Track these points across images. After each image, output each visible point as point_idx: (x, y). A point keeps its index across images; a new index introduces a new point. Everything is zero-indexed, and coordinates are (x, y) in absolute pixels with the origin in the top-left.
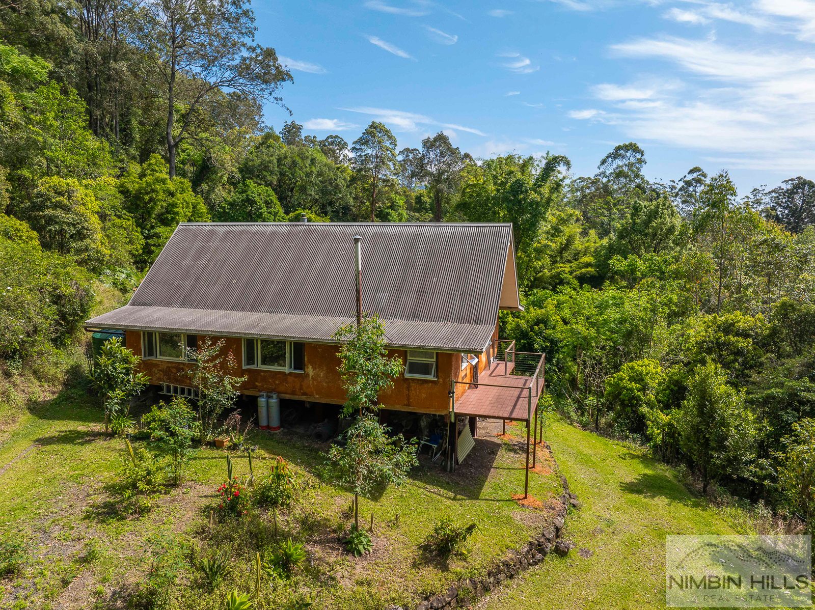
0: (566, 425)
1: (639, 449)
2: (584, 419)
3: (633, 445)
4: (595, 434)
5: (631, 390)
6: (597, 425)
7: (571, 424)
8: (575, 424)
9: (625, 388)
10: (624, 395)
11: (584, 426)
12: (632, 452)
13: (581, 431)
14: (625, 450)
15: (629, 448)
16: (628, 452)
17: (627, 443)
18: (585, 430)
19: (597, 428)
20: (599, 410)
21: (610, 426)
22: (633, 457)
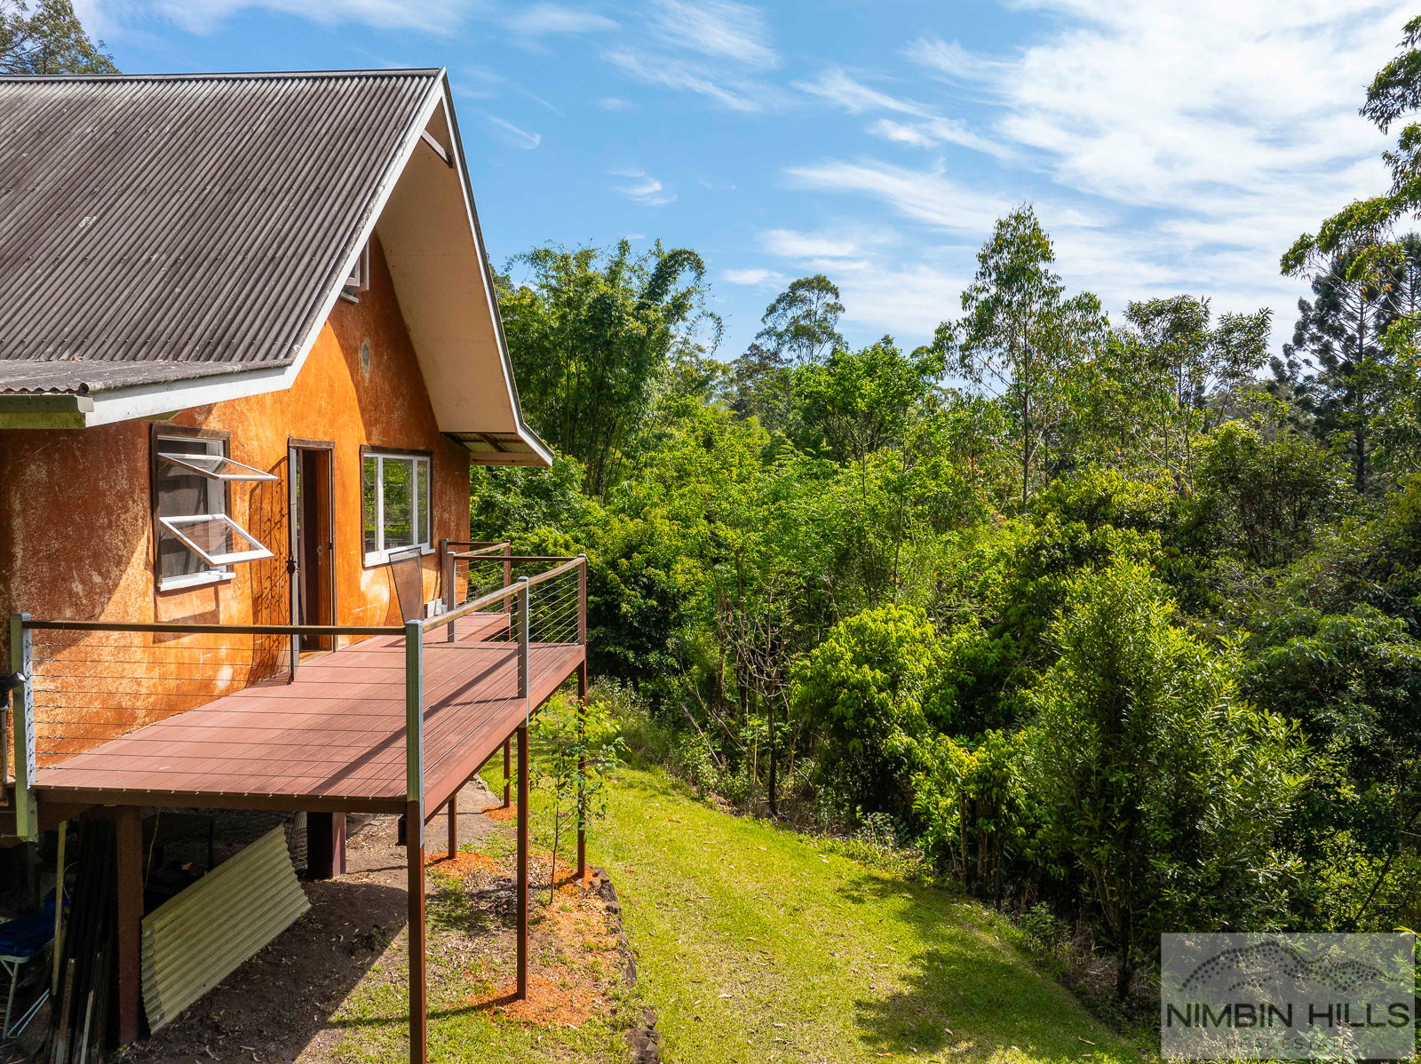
0: (686, 803)
1: (897, 862)
2: (739, 781)
3: (876, 848)
4: (767, 824)
5: (862, 687)
6: (772, 795)
7: (700, 799)
8: (712, 798)
9: (843, 683)
10: (844, 703)
11: (737, 803)
12: (876, 872)
13: (728, 818)
14: (855, 870)
15: (865, 859)
16: (864, 872)
17: (858, 844)
18: (738, 814)
19: (772, 805)
20: (778, 755)
21: (807, 793)
22: (886, 889)
